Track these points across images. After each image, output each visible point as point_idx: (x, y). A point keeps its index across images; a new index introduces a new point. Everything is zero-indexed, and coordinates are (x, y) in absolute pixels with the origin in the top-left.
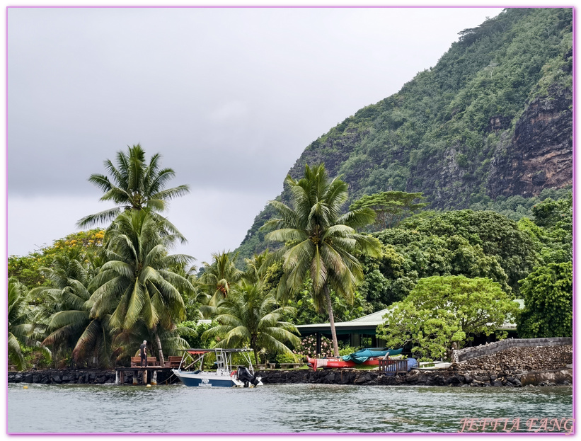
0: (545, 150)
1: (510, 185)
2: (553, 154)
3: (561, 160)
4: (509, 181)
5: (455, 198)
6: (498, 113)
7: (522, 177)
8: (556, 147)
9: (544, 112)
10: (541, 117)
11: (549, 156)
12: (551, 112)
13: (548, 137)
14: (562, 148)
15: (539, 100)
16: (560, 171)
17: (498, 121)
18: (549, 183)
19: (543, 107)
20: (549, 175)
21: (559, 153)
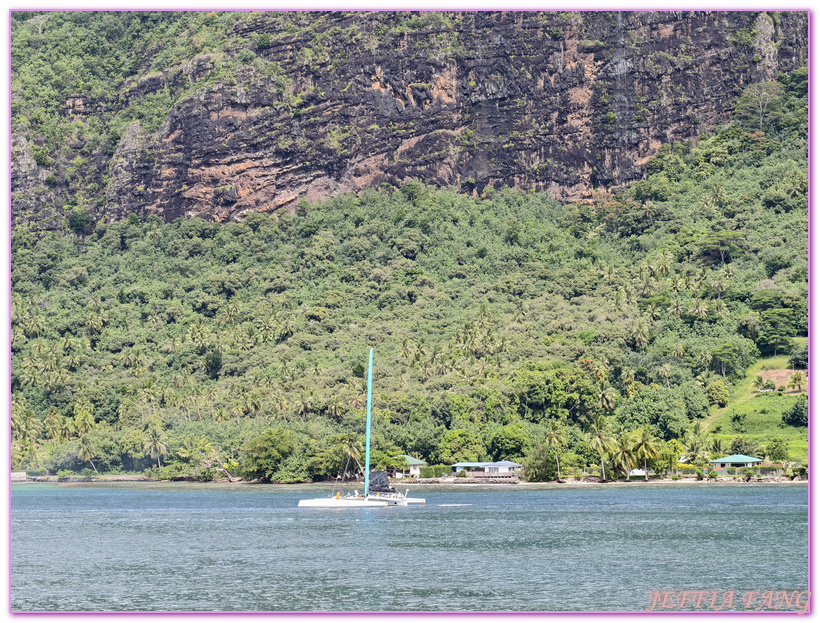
0: (235, 158)
1: (158, 200)
2: (249, 163)
3: (260, 173)
4: (155, 196)
5: (36, 211)
6: (81, 92)
7: (185, 191)
8: (252, 155)
9: (234, 105)
10: (228, 112)
11: (242, 166)
12: (245, 107)
13: (243, 141)
14: (262, 158)
15: (223, 88)
16: (260, 189)
17: (79, 102)
18: (243, 203)
19: (232, 98)
20: (243, 193)
21: (257, 163)
